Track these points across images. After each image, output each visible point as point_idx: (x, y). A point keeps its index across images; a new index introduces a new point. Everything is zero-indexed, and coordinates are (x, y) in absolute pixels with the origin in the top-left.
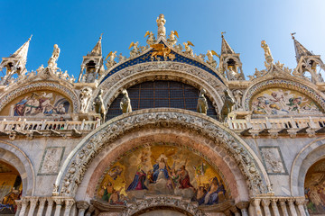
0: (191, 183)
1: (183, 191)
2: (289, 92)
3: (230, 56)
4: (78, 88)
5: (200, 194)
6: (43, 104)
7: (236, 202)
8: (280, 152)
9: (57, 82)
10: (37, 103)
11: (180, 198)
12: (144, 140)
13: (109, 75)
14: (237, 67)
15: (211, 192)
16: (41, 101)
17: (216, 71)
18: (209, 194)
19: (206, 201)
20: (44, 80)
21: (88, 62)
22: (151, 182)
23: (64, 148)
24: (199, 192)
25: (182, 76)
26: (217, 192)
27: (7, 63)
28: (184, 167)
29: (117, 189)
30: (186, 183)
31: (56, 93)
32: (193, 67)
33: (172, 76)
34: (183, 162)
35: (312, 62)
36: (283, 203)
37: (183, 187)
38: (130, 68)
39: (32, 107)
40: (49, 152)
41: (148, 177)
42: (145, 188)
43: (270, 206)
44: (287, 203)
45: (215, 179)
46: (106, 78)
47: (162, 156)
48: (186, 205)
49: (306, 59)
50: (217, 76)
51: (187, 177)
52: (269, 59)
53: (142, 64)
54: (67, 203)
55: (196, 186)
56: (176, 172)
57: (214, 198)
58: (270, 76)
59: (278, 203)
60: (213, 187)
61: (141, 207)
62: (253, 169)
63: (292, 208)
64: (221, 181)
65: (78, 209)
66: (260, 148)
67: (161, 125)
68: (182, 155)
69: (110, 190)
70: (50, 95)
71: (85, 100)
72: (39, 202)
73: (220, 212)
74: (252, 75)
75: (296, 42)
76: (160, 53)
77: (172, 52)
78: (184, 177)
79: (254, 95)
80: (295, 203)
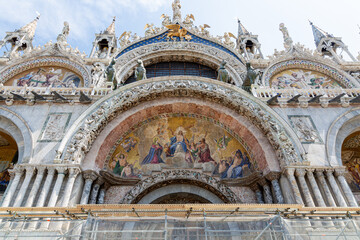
0: (212, 156)
1: (204, 165)
2: (310, 73)
3: (248, 38)
4: (89, 64)
5: (221, 168)
6: (51, 79)
7: (265, 173)
8: (312, 121)
9: (67, 58)
10: (44, 79)
11: (200, 171)
12: (161, 110)
13: (122, 52)
14: (255, 49)
15: (234, 166)
16: (48, 77)
17: (233, 51)
18: (232, 167)
19: (229, 175)
20: (53, 56)
21: (100, 40)
22: (167, 156)
23: (71, 114)
24: (221, 166)
25: (199, 56)
26: (241, 165)
27: (11, 38)
28: (204, 140)
29: (131, 162)
30: (206, 157)
31: (65, 69)
32: (210, 47)
33: (188, 57)
34: (203, 136)
35: (333, 44)
36: (321, 173)
37: (203, 161)
38: (145, 47)
39: (38, 82)
40: (52, 118)
41: (165, 150)
42: (162, 161)
43: (306, 177)
44: (325, 173)
45: (239, 152)
46: (119, 55)
47: (180, 129)
48: (208, 178)
49: (327, 41)
50: (235, 56)
51: (208, 150)
52: (288, 41)
53: (157, 44)
54: (71, 171)
55: (218, 160)
56: (195, 146)
57: (238, 172)
58: (291, 57)
59: (315, 173)
60: (236, 161)
61: (157, 180)
62: (283, 137)
63: (332, 179)
64: (246, 153)
65: (84, 180)
66: (290, 117)
67: (180, 93)
68: (201, 128)
69: (122, 163)
70: (59, 71)
71: (97, 75)
72: (36, 171)
73: (246, 186)
74: (271, 55)
75: (314, 28)
76: (176, 34)
77: (188, 33)
78: (204, 150)
79: (274, 76)
80: (334, 174)
